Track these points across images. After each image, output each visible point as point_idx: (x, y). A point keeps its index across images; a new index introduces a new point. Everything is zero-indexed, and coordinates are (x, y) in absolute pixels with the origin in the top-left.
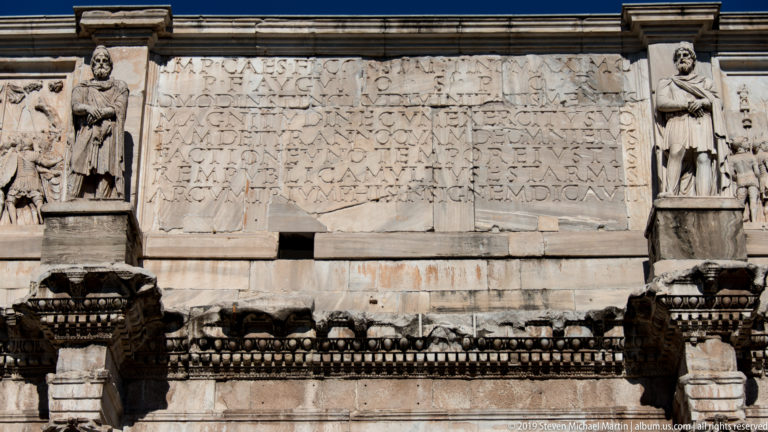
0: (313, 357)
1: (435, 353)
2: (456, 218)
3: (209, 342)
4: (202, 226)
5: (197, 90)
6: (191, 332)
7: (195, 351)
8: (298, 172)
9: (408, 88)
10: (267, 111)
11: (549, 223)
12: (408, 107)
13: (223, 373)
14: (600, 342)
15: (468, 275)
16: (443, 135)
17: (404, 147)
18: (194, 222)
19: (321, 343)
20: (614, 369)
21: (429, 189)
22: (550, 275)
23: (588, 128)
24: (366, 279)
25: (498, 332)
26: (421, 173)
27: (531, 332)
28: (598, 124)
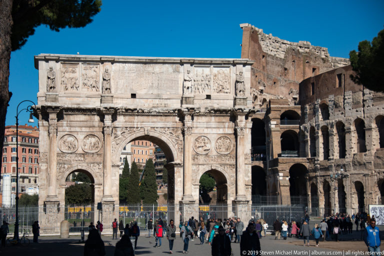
0: (137, 114)
1: (153, 114)
2: (156, 92)
3: (123, 112)
4: (120, 92)
5: (118, 69)
6: (120, 110)
7: (121, 113)
8: (133, 84)
9: (149, 70)
10: (128, 73)
11: (168, 93)
12: (149, 73)
13: (124, 115)
14: (174, 112)
15: (157, 101)
16: (154, 78)
17: (148, 80)
18: (119, 92)
19: (138, 112)
20: (176, 116)
21: (152, 87)
22: (168, 102)
23: (174, 78)
24: (143, 102)
25: (161, 111)
26: (151, 85)
27: (165, 111)
28: (176, 77)
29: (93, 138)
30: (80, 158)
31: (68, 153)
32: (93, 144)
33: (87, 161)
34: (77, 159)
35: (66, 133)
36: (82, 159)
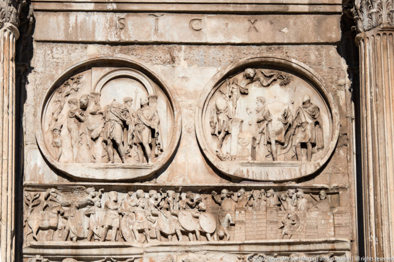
29: (276, 87)
30: (187, 220)
31: (106, 186)
32: (276, 125)
33: (238, 235)
34: (165, 223)
35: (93, 52)
36: (207, 223)
